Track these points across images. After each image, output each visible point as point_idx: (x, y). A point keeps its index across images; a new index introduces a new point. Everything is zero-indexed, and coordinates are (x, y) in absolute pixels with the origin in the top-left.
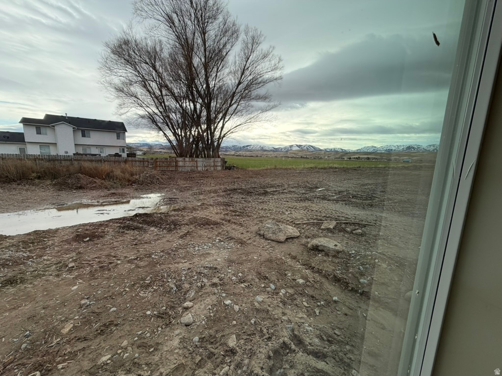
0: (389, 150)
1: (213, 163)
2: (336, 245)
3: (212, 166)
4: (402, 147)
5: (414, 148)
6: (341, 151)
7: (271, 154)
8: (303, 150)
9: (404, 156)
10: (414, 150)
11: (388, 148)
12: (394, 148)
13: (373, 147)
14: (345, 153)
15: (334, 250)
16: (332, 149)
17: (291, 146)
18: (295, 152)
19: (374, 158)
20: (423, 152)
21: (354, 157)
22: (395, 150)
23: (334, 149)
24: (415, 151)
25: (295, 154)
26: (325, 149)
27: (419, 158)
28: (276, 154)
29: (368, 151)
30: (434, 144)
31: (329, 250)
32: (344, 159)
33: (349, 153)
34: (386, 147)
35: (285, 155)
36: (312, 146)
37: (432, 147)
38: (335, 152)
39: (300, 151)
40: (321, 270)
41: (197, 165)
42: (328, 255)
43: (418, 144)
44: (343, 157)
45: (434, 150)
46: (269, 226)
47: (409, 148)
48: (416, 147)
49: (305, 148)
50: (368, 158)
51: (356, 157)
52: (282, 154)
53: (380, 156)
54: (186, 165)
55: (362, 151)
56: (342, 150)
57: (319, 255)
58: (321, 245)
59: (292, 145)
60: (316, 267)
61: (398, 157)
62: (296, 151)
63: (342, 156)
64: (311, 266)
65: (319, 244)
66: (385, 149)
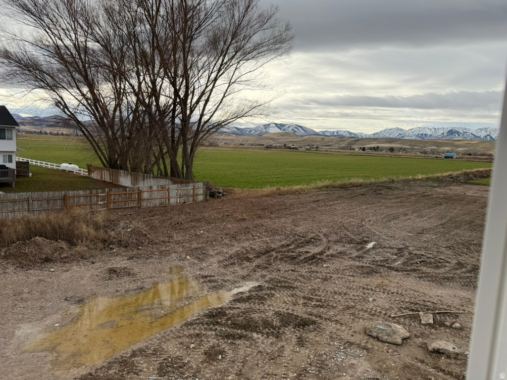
0: (422, 134)
1: (192, 191)
2: (454, 348)
3: (190, 196)
4: (442, 132)
5: (458, 133)
6: (349, 135)
7: (232, 140)
8: (288, 134)
9: (446, 146)
10: (459, 135)
11: (421, 133)
12: (429, 133)
13: (398, 129)
14: (355, 139)
15: (454, 353)
16: (333, 132)
17: (267, 126)
18: (273, 137)
19: (401, 148)
20: (471, 140)
21: (370, 146)
22: (431, 135)
23: (337, 132)
24: (460, 138)
25: (273, 139)
26: (323, 132)
27: (466, 149)
28: (241, 139)
29: (392, 136)
30: (486, 127)
31: (449, 353)
32: (354, 149)
33: (362, 139)
34: (418, 130)
35: (257, 142)
36: (301, 127)
37: (483, 132)
38: (340, 137)
39: (282, 135)
40: (451, 372)
41: (169, 195)
42: (450, 358)
43: (463, 127)
44: (352, 147)
45: (486, 136)
46: (381, 327)
47: (451, 132)
48: (461, 131)
49: (290, 129)
50: (392, 149)
51: (372, 146)
52: (252, 140)
53: (410, 145)
54: (153, 196)
55: (381, 136)
56: (350, 133)
57: (443, 358)
58: (442, 349)
59: (269, 125)
60: (446, 370)
61: (435, 148)
62: (274, 134)
63: (350, 144)
64: (441, 369)
65: (441, 348)
66: (416, 133)
